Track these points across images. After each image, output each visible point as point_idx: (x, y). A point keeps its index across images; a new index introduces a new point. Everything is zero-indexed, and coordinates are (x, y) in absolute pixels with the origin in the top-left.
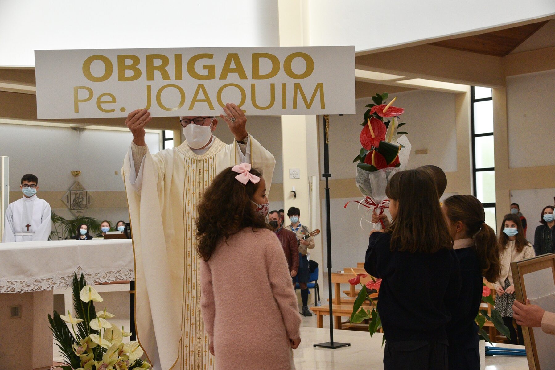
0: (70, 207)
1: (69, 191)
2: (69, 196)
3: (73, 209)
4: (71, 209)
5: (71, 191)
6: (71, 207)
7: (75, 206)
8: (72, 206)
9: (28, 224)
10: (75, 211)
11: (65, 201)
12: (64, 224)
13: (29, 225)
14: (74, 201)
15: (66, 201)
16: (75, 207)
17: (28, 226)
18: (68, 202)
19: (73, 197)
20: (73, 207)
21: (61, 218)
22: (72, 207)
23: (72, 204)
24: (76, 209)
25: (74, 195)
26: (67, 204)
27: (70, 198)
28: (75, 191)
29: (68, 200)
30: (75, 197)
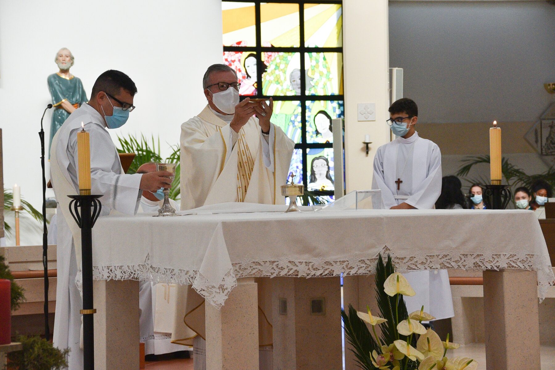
0: (540, 150)
1: (539, 122)
2: (539, 130)
3: (547, 155)
4: (542, 154)
5: (543, 122)
6: (542, 150)
7: (549, 149)
8: (544, 149)
9: (399, 179)
10: (549, 159)
11: (532, 138)
12: (523, 182)
13: (401, 180)
14: (547, 139)
15: (534, 140)
16: (549, 151)
17: (399, 182)
18: (537, 142)
19: (546, 133)
20: (546, 150)
21: (517, 171)
22: (543, 151)
23: (544, 144)
24: (552, 155)
25: (549, 129)
26: (535, 145)
27: (541, 135)
28: (550, 121)
29: (537, 138)
30: (551, 131)
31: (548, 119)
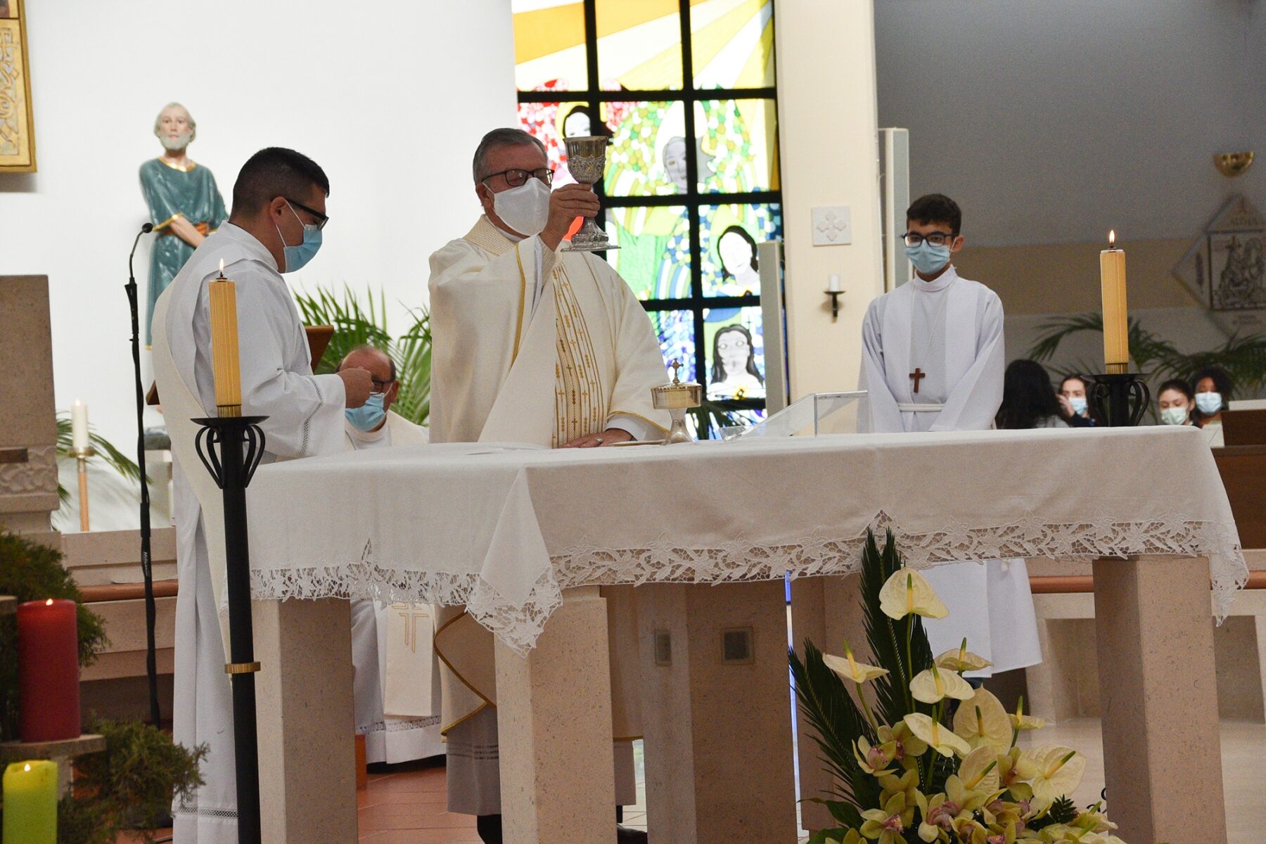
0: (1208, 303)
1: (1204, 240)
2: (1204, 254)
3: (1223, 310)
4: (1212, 309)
5: (1215, 238)
6: (1212, 299)
7: (1228, 297)
8: (1216, 298)
9: (917, 370)
10: (1229, 317)
11: (1190, 275)
12: (1171, 369)
13: (921, 372)
14: (1223, 275)
15: (1194, 276)
16: (1229, 301)
17: (917, 375)
18: (1200, 282)
19: (1219, 262)
20: (1220, 300)
21: (1160, 346)
22: (1215, 302)
23: (1215, 287)
24: (1236, 309)
25: (1227, 253)
26: (1194, 286)
27: (1210, 264)
28: (1229, 237)
29: (1200, 274)
30: (1230, 258)
31: (1225, 232)
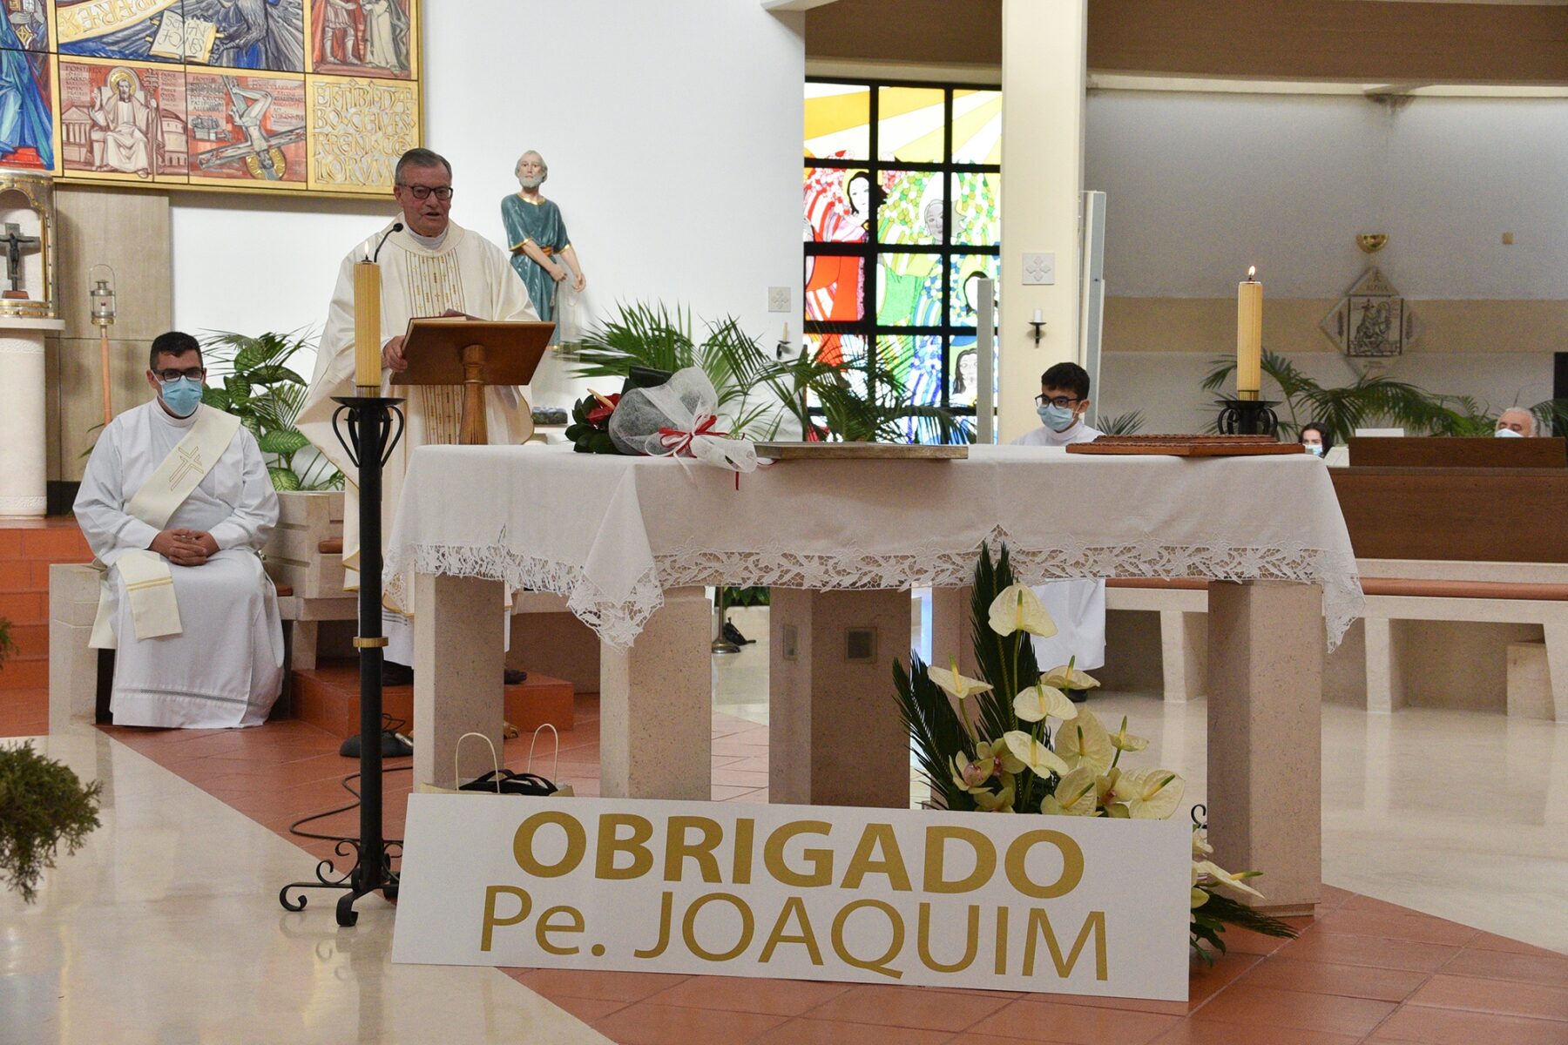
0: (1344, 347)
1: (1346, 299)
2: (1345, 312)
3: (1356, 356)
4: (1348, 355)
5: (1353, 300)
6: (1349, 347)
7: (1361, 346)
8: (1352, 346)
10: (1362, 362)
11: (1334, 330)
14: (1358, 331)
15: (1336, 330)
16: (1362, 349)
18: (1341, 333)
19: (1356, 318)
20: (1355, 348)
21: (1307, 382)
22: (1351, 350)
23: (1352, 338)
24: (1366, 356)
25: (1362, 312)
26: (1338, 338)
27: (1349, 320)
28: (1365, 299)
29: (1341, 328)
30: (1365, 316)
31: (1362, 296)
